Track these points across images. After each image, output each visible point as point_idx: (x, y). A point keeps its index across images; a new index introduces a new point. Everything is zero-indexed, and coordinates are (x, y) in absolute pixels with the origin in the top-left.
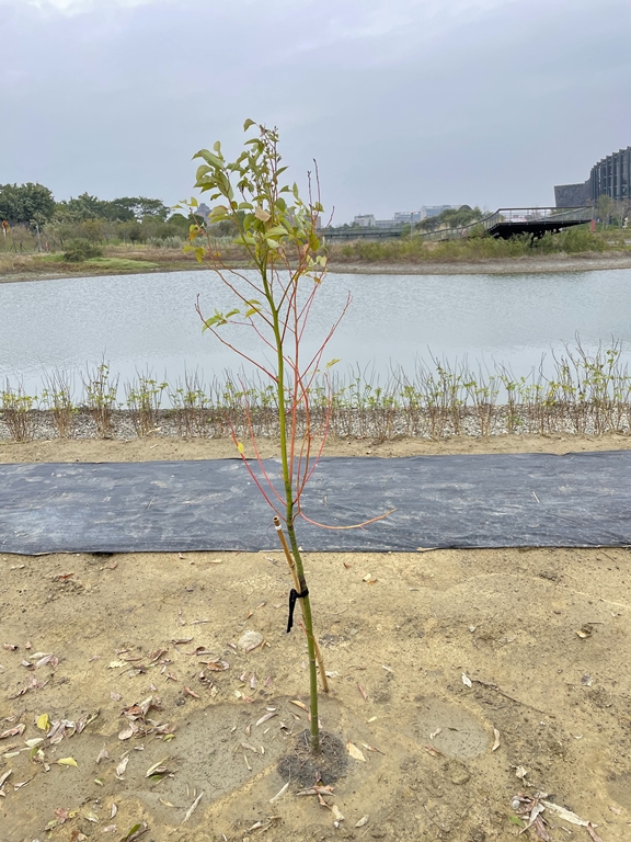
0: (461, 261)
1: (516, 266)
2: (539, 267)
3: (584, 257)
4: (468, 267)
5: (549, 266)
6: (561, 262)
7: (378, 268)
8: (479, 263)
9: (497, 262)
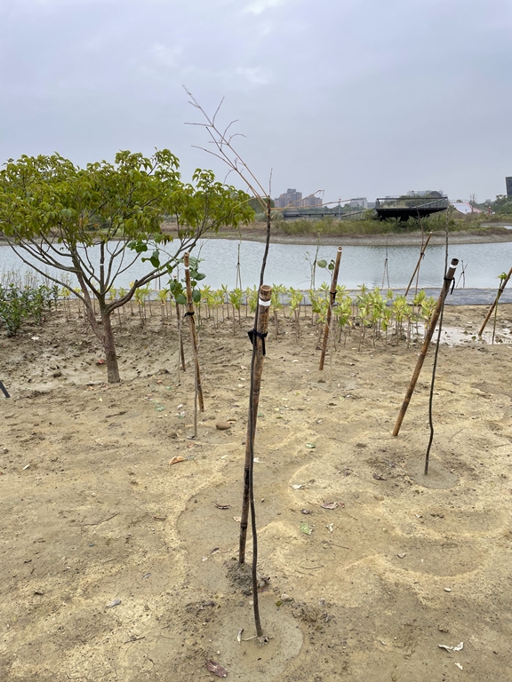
0: (346, 236)
1: (382, 241)
2: (398, 242)
3: (436, 235)
4: (349, 240)
5: (406, 241)
6: (417, 238)
7: (291, 240)
8: (357, 238)
9: (370, 237)
